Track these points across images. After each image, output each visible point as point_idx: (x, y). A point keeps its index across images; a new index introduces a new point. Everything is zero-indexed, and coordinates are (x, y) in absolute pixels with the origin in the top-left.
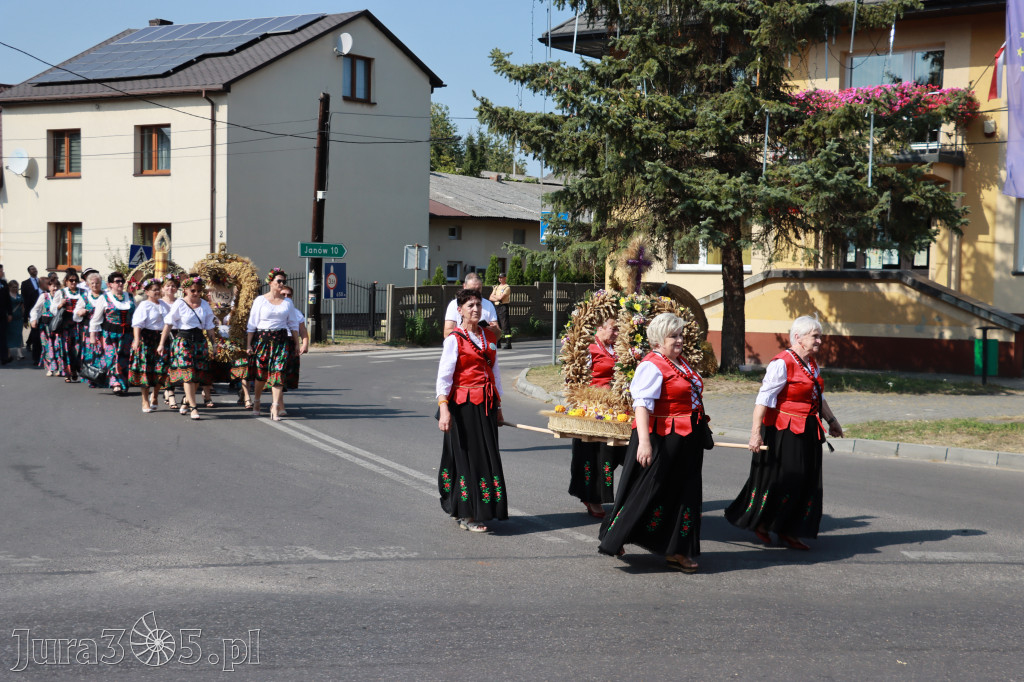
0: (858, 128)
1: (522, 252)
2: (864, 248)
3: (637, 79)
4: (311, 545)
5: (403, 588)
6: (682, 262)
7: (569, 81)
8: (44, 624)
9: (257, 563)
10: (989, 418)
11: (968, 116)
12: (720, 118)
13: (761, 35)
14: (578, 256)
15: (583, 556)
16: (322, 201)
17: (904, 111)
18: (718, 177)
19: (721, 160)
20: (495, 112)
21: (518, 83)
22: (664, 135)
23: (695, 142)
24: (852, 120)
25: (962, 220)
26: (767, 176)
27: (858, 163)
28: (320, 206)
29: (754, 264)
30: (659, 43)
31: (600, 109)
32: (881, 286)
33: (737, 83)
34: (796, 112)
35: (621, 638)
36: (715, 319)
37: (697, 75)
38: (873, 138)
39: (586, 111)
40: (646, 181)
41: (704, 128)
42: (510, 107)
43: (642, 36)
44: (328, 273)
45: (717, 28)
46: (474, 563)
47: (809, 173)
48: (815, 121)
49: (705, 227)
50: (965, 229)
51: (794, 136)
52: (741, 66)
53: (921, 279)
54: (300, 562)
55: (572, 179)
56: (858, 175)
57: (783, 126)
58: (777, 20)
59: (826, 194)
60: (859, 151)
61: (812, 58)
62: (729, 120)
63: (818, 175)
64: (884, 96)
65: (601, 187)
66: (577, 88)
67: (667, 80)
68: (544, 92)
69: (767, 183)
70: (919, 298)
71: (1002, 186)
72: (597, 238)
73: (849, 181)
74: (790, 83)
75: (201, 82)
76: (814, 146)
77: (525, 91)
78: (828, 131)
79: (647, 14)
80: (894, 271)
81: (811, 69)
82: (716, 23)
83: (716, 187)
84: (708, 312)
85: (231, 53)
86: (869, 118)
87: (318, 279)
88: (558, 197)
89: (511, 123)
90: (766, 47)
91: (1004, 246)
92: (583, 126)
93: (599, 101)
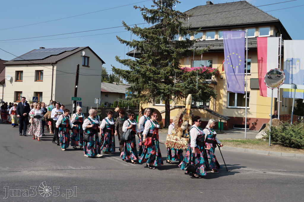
0: (194, 76)
1: (121, 100)
2: (196, 101)
3: (147, 63)
4: (71, 166)
5: (92, 176)
6: (156, 103)
7: (133, 63)
8: (8, 183)
9: (58, 170)
10: (221, 139)
11: (217, 74)
12: (165, 72)
13: (174, 55)
14: (134, 101)
15: (133, 169)
16: (77, 88)
17: (204, 73)
18: (164, 85)
19: (165, 81)
20: (116, 70)
21: (121, 63)
22: (153, 76)
23: (160, 77)
24: (193, 74)
25: (216, 96)
26: (175, 85)
27: (194, 83)
28: (76, 89)
29: (172, 104)
30: (152, 56)
31: (139, 69)
32: (199, 110)
33: (169, 65)
34: (182, 72)
35: (140, 187)
36: (163, 116)
37: (160, 63)
38: (198, 78)
39: (136, 70)
40: (149, 86)
41: (162, 74)
42: (119, 68)
43: (149, 54)
44: (77, 104)
45: (165, 53)
46: (108, 170)
47: (184, 85)
48: (185, 74)
49: (162, 96)
50: (217, 98)
51: (181, 77)
52: (170, 61)
53: (208, 109)
54: (68, 170)
55: (133, 85)
56: (195, 86)
57: (179, 75)
58: (177, 52)
59: (188, 90)
60: (195, 81)
61: (185, 61)
62: (167, 73)
63: (186, 85)
64: (200, 69)
65: (139, 87)
66: (134, 65)
67: (154, 64)
68: (127, 65)
69: (175, 87)
70: (207, 113)
71: (225, 89)
72: (138, 98)
73: (193, 87)
74: (180, 65)
75: (51, 61)
76: (185, 79)
77: (123, 65)
78: (188, 76)
79: (150, 50)
80: (202, 107)
81: (185, 63)
82: (165, 52)
83: (164, 87)
84: (162, 115)
85: (58, 55)
86: (197, 74)
87: (75, 105)
88: (129, 89)
89: (119, 72)
90: (175, 58)
91: (225, 102)
92: (135, 73)
93: (139, 68)
